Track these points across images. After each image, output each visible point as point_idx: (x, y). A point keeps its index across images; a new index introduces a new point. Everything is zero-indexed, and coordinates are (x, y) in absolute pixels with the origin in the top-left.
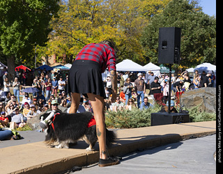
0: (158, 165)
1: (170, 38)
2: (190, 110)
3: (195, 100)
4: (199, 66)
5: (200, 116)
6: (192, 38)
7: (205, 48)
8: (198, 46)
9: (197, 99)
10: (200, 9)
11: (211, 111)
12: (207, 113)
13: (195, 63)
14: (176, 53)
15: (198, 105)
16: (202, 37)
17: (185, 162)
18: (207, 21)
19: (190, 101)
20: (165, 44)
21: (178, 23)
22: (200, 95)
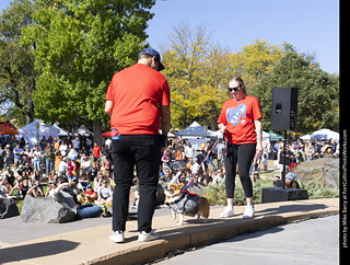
0: (275, 250)
1: (286, 100)
2: (307, 185)
3: (313, 173)
4: (316, 133)
5: (319, 191)
6: (308, 100)
7: (324, 111)
8: (315, 108)
9: (315, 172)
10: (317, 65)
11: (331, 186)
12: (327, 188)
13: (311, 129)
14: (292, 118)
15: (317, 179)
16: (320, 98)
17: (306, 247)
18: (326, 80)
19: (307, 173)
20: (279, 107)
21: (292, 82)
22: (320, 167)
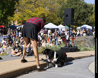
0: (63, 71)
1: (70, 13)
2: (78, 46)
4: (82, 26)
5: (83, 49)
6: (80, 14)
7: (85, 18)
8: (82, 17)
9: (81, 41)
11: (87, 47)
12: (86, 47)
13: (81, 25)
14: (72, 20)
15: (82, 44)
16: (84, 13)
17: (75, 70)
18: (86, 6)
19: (78, 42)
20: (67, 16)
21: (73, 7)
22: (83, 39)
